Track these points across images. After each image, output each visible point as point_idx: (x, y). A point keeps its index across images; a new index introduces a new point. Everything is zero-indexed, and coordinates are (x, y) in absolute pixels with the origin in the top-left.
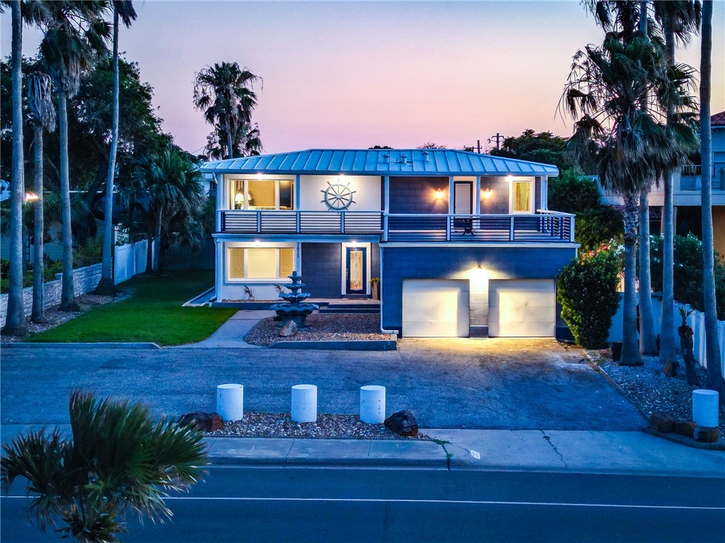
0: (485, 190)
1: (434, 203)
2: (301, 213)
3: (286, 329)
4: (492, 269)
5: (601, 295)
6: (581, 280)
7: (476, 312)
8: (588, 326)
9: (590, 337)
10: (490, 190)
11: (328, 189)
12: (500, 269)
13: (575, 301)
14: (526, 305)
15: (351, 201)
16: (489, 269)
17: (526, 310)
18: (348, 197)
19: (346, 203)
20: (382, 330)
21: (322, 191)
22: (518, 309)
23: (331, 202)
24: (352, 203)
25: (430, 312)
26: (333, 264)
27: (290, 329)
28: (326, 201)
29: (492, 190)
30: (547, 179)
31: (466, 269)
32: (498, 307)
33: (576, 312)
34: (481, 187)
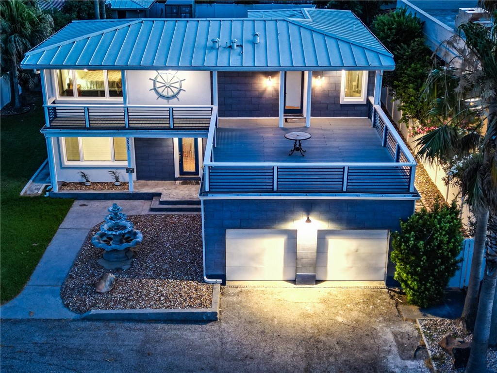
0: (316, 77)
1: (265, 91)
2: (129, 109)
3: (103, 284)
4: (322, 220)
5: (442, 264)
6: (421, 249)
7: (304, 261)
8: (424, 292)
9: (425, 300)
10: (321, 77)
11: (156, 78)
12: (330, 220)
13: (411, 266)
14: (357, 251)
15: (181, 90)
16: (319, 219)
17: (357, 256)
18: (177, 85)
19: (176, 91)
20: (205, 278)
21: (150, 79)
22: (348, 255)
23: (160, 90)
24: (182, 91)
25: (254, 258)
26: (166, 149)
27: (108, 283)
28: (155, 89)
29: (323, 77)
30: (382, 74)
31: (293, 220)
32: (327, 253)
33: (412, 277)
34: (313, 74)
